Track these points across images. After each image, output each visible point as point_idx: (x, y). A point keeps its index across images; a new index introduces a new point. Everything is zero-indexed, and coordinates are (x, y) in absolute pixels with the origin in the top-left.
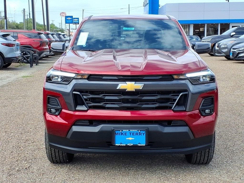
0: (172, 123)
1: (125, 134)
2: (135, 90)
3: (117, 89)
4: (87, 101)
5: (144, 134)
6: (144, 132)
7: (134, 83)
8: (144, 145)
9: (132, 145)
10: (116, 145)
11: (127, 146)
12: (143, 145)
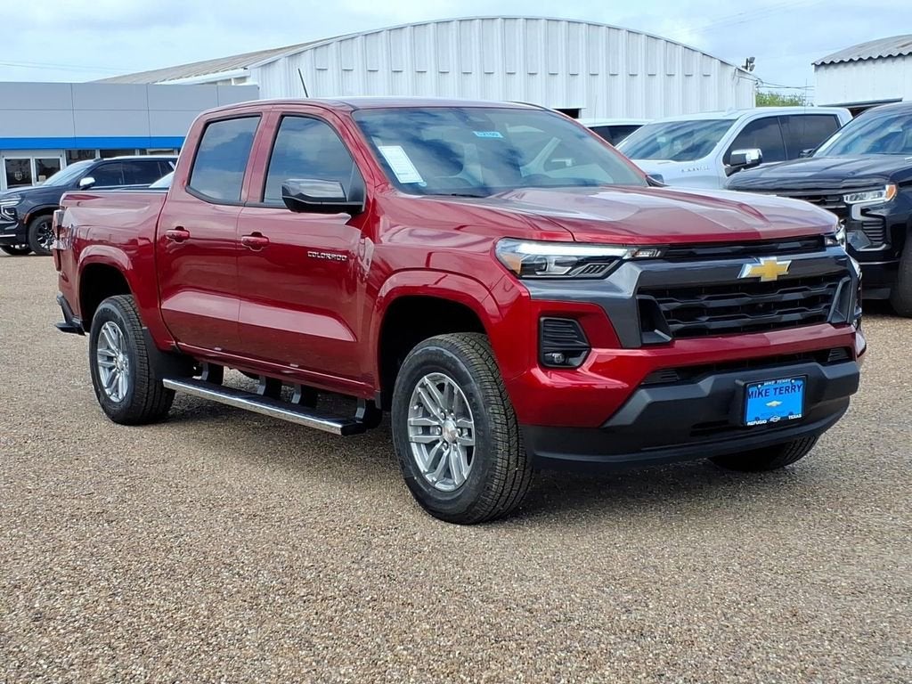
0: (831, 355)
1: (766, 392)
2: (779, 276)
3: (744, 276)
4: (670, 318)
5: (799, 388)
6: (800, 383)
7: (775, 258)
8: (800, 416)
9: (779, 419)
10: (749, 424)
11: (770, 424)
12: (797, 416)
